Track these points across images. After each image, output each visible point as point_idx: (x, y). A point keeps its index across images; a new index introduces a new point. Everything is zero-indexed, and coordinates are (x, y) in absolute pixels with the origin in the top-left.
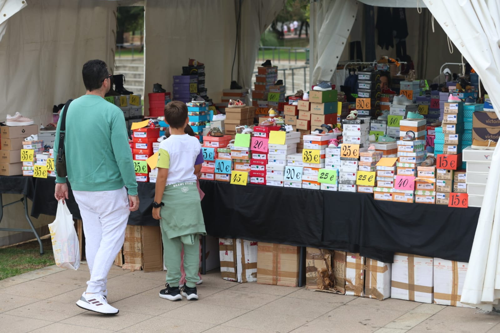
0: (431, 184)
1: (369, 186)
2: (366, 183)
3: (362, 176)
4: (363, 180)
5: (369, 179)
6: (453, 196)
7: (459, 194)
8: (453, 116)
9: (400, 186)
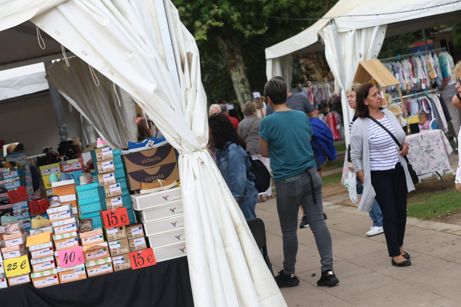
0: (102, 250)
1: (24, 275)
2: (19, 271)
3: (11, 265)
4: (13, 269)
5: (21, 266)
6: (134, 256)
7: (140, 252)
8: (109, 162)
9: (66, 263)
